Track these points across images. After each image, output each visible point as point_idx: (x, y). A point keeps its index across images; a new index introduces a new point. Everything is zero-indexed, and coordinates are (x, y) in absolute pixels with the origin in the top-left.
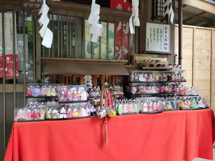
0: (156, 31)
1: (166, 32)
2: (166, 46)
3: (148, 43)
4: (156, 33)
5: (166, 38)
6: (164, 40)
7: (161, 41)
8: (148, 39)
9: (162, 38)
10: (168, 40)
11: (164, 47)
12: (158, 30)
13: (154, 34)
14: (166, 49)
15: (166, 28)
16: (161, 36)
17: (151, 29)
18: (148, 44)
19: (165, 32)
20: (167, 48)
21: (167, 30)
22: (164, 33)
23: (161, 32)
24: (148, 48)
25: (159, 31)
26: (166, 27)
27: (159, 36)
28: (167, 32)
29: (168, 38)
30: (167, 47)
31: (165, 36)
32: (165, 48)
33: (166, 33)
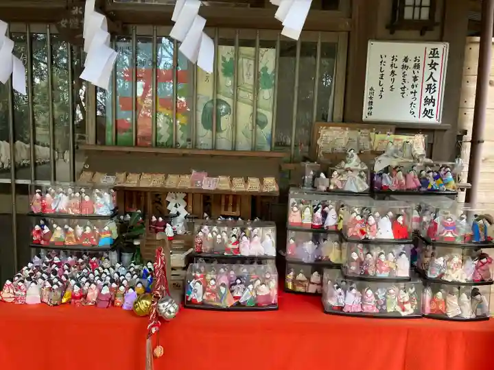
0: (399, 63)
1: (433, 65)
2: (429, 107)
3: (371, 98)
4: (399, 71)
5: (431, 81)
6: (424, 90)
7: (415, 92)
8: (372, 89)
9: (419, 82)
10: (437, 89)
11: (423, 110)
12: (406, 60)
13: (393, 72)
14: (430, 115)
15: (434, 53)
16: (415, 79)
17: (384, 59)
18: (371, 103)
19: (430, 65)
20: (434, 112)
21: (436, 60)
22: (427, 67)
23: (417, 66)
24: (370, 114)
25: (411, 64)
26: (434, 50)
27: (409, 78)
28: (436, 64)
29: (437, 84)
30: (435, 109)
31: (427, 76)
32: (427, 113)
33: (433, 68)
